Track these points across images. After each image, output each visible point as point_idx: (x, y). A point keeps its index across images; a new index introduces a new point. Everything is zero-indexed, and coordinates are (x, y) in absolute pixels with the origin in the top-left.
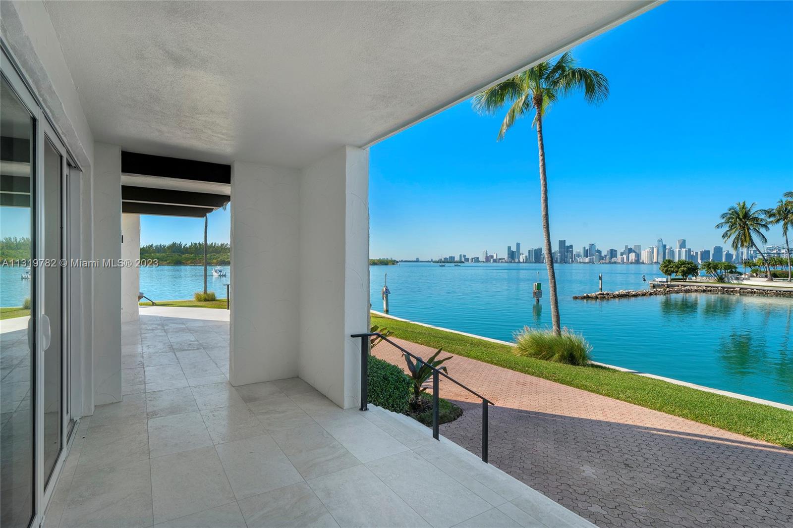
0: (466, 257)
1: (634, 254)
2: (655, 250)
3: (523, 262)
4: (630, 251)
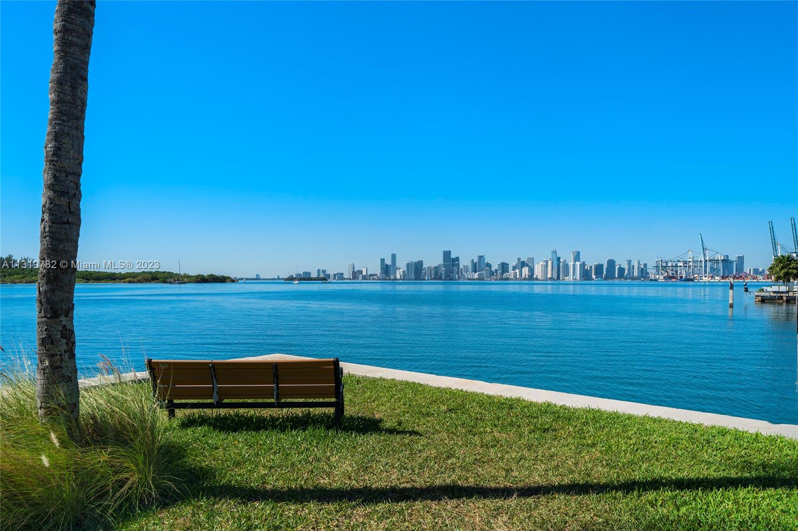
0: (327, 273)
1: (527, 268)
2: (550, 263)
3: (401, 279)
4: (523, 264)
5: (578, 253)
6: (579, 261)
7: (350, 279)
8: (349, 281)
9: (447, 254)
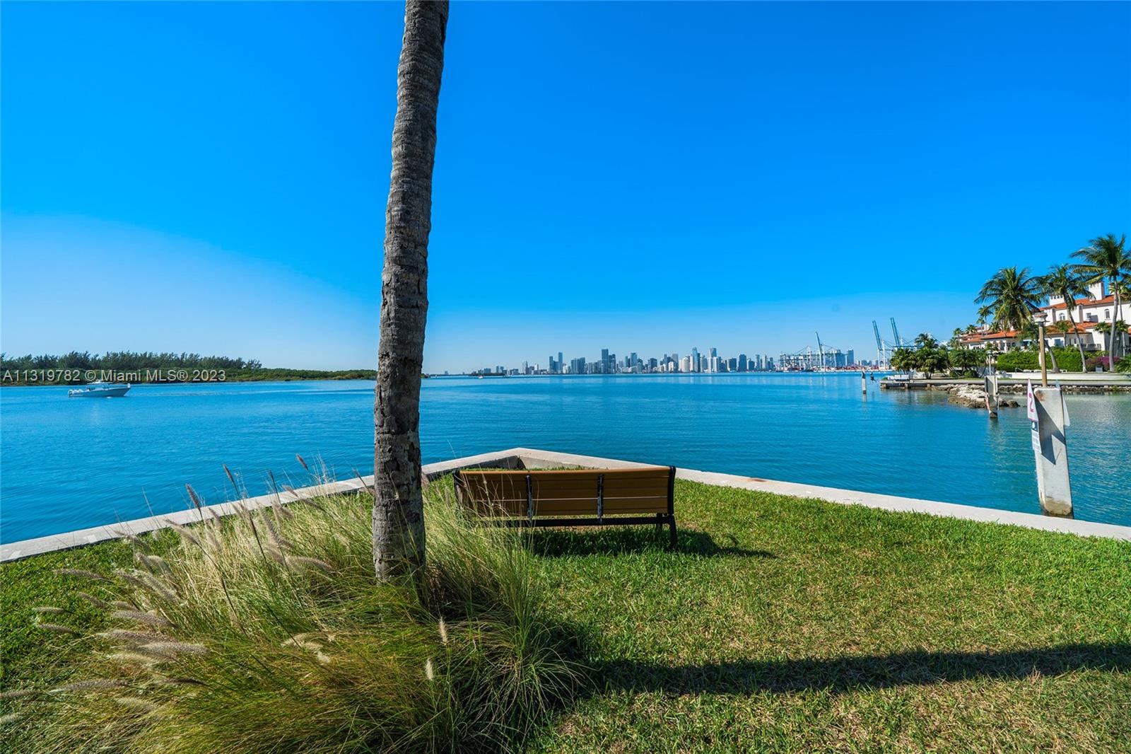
0: (505, 369)
1: (672, 363)
2: (691, 359)
3: (566, 374)
4: (669, 360)
5: (715, 349)
6: (716, 356)
7: (524, 374)
8: (523, 376)
9: (605, 352)
